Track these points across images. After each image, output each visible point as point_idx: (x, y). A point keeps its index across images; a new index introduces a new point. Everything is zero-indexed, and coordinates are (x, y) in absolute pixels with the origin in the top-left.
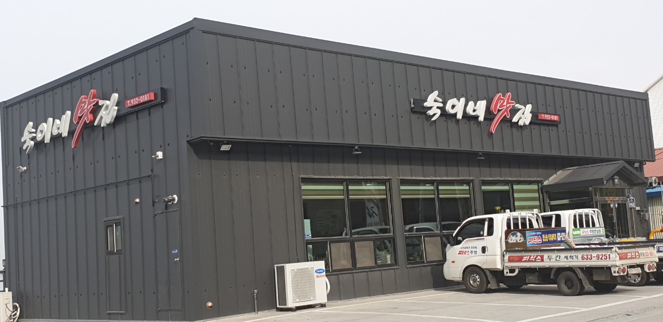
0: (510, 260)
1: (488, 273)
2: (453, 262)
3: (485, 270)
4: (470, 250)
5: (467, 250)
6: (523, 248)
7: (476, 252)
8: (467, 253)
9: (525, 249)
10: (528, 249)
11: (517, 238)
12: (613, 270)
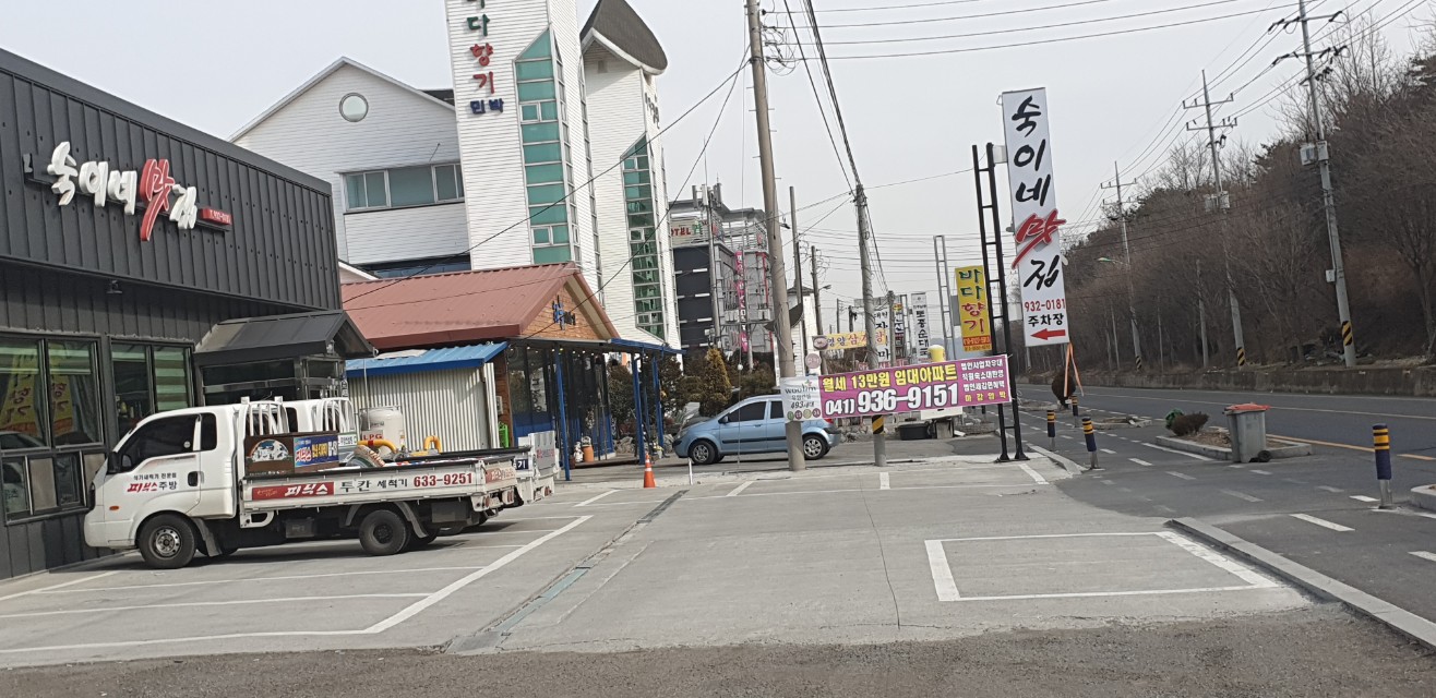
0: (256, 496)
1: (201, 525)
2: (115, 508)
3: (195, 520)
4: (158, 482)
5: (150, 481)
6: (286, 470)
7: (173, 485)
8: (150, 488)
9: (289, 472)
10: (296, 472)
11: (273, 452)
12: (474, 501)
